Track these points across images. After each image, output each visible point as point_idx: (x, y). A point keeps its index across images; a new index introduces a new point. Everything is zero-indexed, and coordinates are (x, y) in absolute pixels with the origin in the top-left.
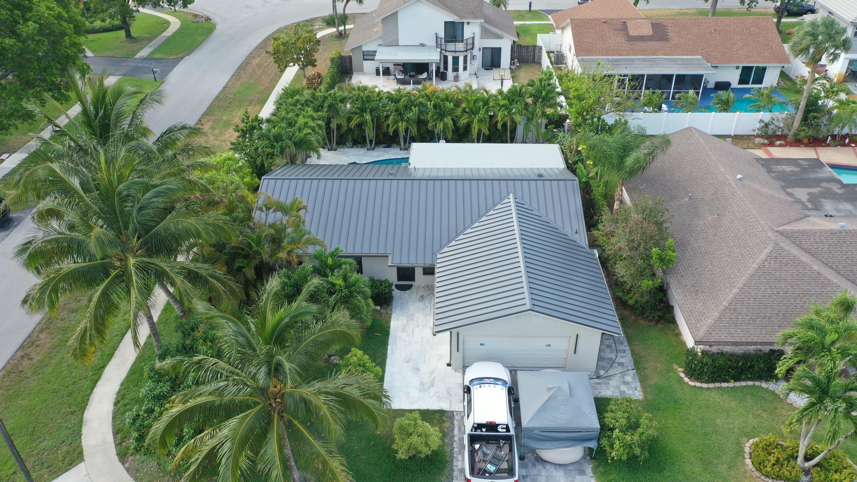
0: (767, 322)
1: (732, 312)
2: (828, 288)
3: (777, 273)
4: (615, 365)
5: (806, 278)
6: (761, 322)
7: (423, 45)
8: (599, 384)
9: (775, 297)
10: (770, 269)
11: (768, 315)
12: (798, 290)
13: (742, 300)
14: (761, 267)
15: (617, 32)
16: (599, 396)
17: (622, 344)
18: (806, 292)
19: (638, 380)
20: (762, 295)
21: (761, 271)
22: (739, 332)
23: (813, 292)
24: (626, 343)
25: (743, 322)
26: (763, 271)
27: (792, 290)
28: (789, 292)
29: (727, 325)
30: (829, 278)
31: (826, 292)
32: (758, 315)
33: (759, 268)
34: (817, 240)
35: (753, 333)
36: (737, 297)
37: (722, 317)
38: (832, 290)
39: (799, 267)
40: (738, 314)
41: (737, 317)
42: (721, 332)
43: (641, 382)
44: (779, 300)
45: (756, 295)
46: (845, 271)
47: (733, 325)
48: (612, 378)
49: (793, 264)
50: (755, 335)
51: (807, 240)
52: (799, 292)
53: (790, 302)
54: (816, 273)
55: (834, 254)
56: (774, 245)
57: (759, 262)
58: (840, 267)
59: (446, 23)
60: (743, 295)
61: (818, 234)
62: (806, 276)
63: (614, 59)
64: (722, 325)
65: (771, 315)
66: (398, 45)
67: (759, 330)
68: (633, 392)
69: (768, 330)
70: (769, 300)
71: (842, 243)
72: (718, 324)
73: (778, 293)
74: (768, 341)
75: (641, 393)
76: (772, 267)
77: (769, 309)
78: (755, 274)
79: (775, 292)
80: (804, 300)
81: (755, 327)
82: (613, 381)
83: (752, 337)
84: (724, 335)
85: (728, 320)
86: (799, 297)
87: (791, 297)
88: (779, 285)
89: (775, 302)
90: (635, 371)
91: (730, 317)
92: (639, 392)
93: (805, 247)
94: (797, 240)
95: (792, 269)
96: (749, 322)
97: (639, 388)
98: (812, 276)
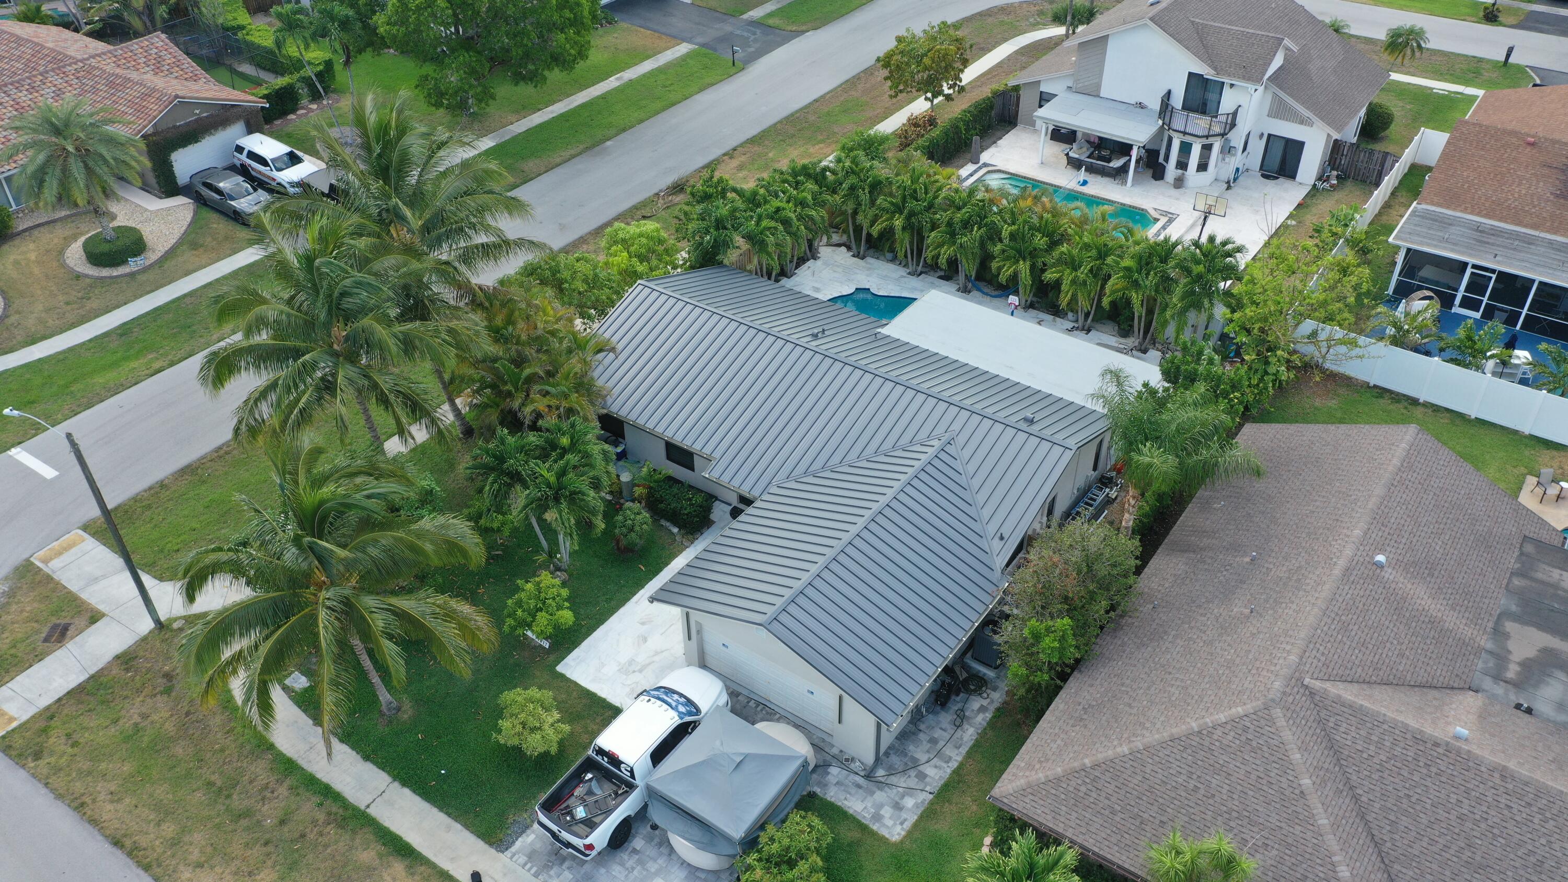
0: (1133, 827)
1: (1088, 780)
2: (1297, 827)
3: (1224, 757)
4: (913, 773)
5: (1270, 791)
6: (1123, 822)
7: (1141, 106)
8: (859, 786)
9: (1184, 794)
10: (1217, 744)
11: (1146, 816)
12: (1236, 803)
13: (1122, 769)
14: (1205, 732)
15: (1546, 171)
16: (839, 804)
17: (958, 748)
18: (1247, 814)
19: (919, 813)
20: (1164, 779)
21: (1197, 739)
22: (1073, 818)
23: (1261, 820)
24: (964, 750)
25: (1093, 806)
26: (1201, 741)
27: (1225, 797)
28: (1217, 799)
29: (1063, 796)
30: (1315, 812)
31: (1284, 832)
32: (1128, 807)
33: (1200, 732)
34: (1373, 738)
35: (1094, 831)
36: (1117, 761)
37: (1064, 779)
38: (1301, 835)
39: (1274, 765)
40: (1094, 789)
41: (1088, 792)
42: (1042, 802)
43: (921, 817)
44: (1186, 802)
45: (1153, 774)
46: (1380, 817)
47: (1072, 801)
48: (886, 789)
49: (1266, 755)
50: (1094, 836)
51: (1353, 728)
52: (1235, 808)
53: (1203, 816)
54: (1297, 792)
55: (1386, 776)
56: (1262, 707)
57: (1206, 723)
58: (1376, 805)
59: (1191, 75)
60: (1131, 763)
61: (1386, 727)
62: (1273, 787)
63: (1493, 228)
64: (1054, 792)
65: (1151, 819)
66: (1098, 96)
67: (1109, 832)
68: (895, 824)
69: (1123, 840)
70: (1168, 792)
71: (1421, 764)
72: (1047, 788)
73: (1196, 789)
74: (1109, 856)
75: (903, 833)
76: (1224, 741)
77: (1155, 808)
78: (1183, 739)
79: (1191, 786)
80: (1232, 824)
81: (1105, 824)
82: (883, 793)
83: (1087, 837)
84: (1043, 809)
85: (1071, 789)
86: (1227, 816)
87: (1212, 808)
88: (1208, 778)
89: (1176, 802)
90: (931, 796)
91: (1078, 787)
92: (902, 829)
93: (1338, 738)
94: (1332, 719)
95: (1258, 762)
96: (1103, 811)
97: (908, 825)
98: (1287, 793)
